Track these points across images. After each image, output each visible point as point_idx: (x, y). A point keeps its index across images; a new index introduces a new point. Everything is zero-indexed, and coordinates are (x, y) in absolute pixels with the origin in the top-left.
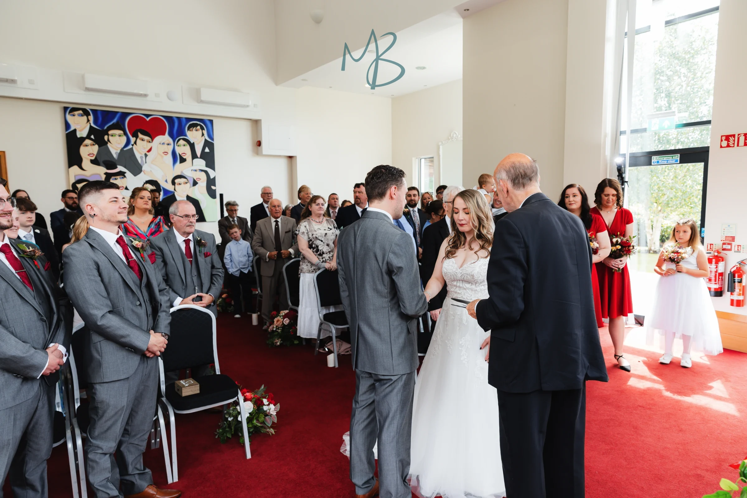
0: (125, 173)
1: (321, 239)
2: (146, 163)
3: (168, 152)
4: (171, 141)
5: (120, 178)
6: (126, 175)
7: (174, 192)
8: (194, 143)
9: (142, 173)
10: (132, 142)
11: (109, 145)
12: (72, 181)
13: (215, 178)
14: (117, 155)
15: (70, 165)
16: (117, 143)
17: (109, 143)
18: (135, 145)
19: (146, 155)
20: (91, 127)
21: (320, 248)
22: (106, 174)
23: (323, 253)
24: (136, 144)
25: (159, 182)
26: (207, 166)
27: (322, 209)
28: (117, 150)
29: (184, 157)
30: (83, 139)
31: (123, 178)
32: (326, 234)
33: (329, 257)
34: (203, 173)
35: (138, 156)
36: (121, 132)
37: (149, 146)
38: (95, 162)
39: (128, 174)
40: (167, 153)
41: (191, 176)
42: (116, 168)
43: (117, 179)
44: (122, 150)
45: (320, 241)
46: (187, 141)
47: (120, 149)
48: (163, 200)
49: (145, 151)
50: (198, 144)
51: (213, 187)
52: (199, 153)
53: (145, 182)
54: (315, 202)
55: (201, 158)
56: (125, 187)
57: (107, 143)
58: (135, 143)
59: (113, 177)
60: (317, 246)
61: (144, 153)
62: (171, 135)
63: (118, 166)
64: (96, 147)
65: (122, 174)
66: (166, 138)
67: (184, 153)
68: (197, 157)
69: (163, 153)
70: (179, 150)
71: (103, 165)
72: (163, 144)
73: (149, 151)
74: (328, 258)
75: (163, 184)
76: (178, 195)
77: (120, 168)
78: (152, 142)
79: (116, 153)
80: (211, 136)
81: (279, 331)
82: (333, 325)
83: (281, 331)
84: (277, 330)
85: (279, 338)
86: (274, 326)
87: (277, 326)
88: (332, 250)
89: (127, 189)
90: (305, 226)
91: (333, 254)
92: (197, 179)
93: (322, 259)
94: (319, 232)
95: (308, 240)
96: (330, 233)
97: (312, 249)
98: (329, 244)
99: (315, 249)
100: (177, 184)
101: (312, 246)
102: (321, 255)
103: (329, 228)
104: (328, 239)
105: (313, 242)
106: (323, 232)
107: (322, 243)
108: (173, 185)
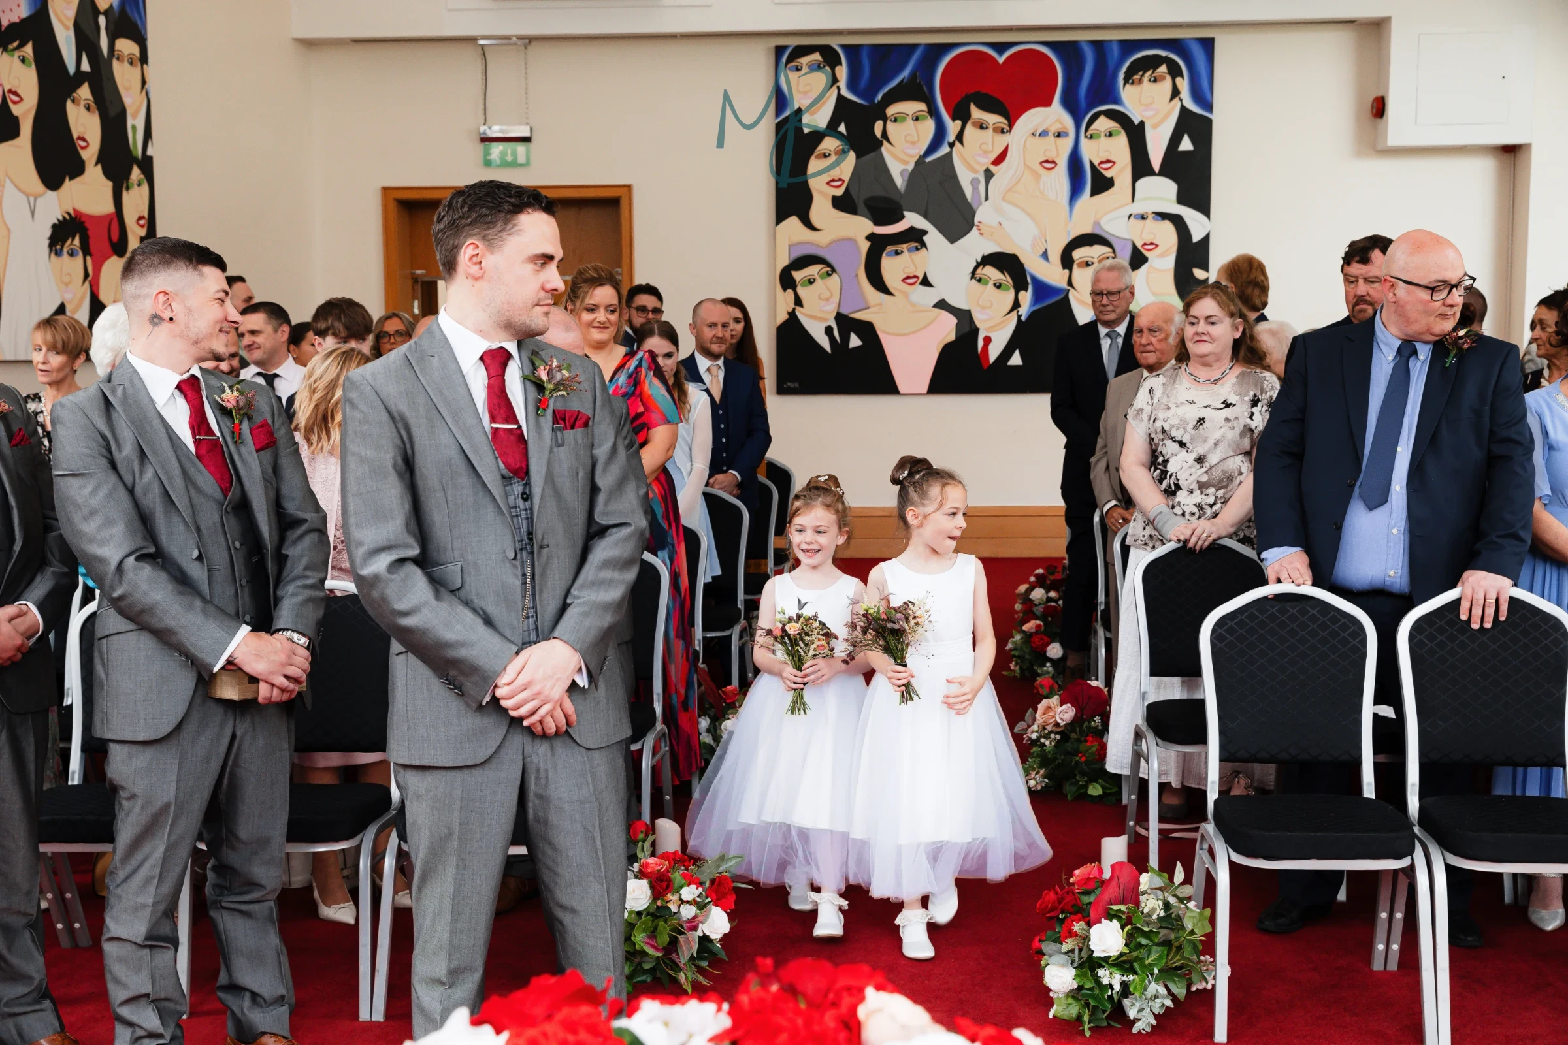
0: (925, 232)
1: (1179, 438)
2: (987, 198)
3: (1057, 161)
4: (1068, 122)
5: (910, 250)
6: (925, 238)
7: (1069, 290)
8: (1142, 123)
9: (974, 231)
10: (951, 137)
11: (885, 149)
12: (784, 261)
13: (1206, 239)
14: (906, 178)
15: (780, 217)
16: (907, 142)
17: (885, 143)
18: (957, 144)
19: (989, 175)
20: (840, 99)
21: (1171, 467)
22: (871, 237)
23: (1178, 487)
24: (961, 142)
25: (1022, 259)
26: (1182, 200)
28: (907, 163)
29: (1108, 174)
30: (817, 137)
31: (917, 249)
32: (1201, 421)
34: (1169, 228)
35: (965, 177)
36: (921, 106)
37: (997, 143)
38: (843, 204)
39: (934, 237)
40: (1053, 162)
41: (1127, 237)
42: (903, 217)
43: (902, 252)
44: (920, 162)
45: (1176, 445)
46: (1121, 119)
47: (916, 158)
48: (1033, 315)
49: (986, 161)
50: (1155, 126)
51: (1199, 274)
52: (1156, 156)
53: (979, 260)
55: (1165, 171)
56: (921, 276)
57: (881, 144)
58: (960, 137)
59: (890, 249)
60: (1166, 462)
61: (984, 168)
62: (1070, 104)
63: (906, 213)
64: (852, 156)
65: (915, 237)
66: (1055, 115)
67: (1108, 161)
68: (1151, 172)
69: (1041, 163)
70: (1091, 152)
71: (866, 211)
72: (1044, 134)
73: (1000, 159)
75: (1035, 267)
76: (1077, 299)
78: (1010, 131)
79: (902, 173)
80: (1203, 97)
81: (1047, 743)
82: (1159, 741)
83: (1055, 746)
84: (1043, 740)
85: (1040, 767)
86: (1035, 727)
87: (1044, 728)
88: (1221, 481)
89: (925, 282)
90: (1151, 391)
91: (1224, 494)
92: (1145, 244)
93: (1173, 507)
94: (1180, 411)
95: (1148, 440)
96: (1216, 417)
97: (1153, 469)
98: (1205, 456)
99: (1158, 471)
100: (1080, 265)
101: (1157, 458)
102: (1174, 494)
103: (1223, 403)
104: (1205, 441)
105: (1157, 445)
106: (1193, 414)
107: (1184, 451)
108: (1064, 267)
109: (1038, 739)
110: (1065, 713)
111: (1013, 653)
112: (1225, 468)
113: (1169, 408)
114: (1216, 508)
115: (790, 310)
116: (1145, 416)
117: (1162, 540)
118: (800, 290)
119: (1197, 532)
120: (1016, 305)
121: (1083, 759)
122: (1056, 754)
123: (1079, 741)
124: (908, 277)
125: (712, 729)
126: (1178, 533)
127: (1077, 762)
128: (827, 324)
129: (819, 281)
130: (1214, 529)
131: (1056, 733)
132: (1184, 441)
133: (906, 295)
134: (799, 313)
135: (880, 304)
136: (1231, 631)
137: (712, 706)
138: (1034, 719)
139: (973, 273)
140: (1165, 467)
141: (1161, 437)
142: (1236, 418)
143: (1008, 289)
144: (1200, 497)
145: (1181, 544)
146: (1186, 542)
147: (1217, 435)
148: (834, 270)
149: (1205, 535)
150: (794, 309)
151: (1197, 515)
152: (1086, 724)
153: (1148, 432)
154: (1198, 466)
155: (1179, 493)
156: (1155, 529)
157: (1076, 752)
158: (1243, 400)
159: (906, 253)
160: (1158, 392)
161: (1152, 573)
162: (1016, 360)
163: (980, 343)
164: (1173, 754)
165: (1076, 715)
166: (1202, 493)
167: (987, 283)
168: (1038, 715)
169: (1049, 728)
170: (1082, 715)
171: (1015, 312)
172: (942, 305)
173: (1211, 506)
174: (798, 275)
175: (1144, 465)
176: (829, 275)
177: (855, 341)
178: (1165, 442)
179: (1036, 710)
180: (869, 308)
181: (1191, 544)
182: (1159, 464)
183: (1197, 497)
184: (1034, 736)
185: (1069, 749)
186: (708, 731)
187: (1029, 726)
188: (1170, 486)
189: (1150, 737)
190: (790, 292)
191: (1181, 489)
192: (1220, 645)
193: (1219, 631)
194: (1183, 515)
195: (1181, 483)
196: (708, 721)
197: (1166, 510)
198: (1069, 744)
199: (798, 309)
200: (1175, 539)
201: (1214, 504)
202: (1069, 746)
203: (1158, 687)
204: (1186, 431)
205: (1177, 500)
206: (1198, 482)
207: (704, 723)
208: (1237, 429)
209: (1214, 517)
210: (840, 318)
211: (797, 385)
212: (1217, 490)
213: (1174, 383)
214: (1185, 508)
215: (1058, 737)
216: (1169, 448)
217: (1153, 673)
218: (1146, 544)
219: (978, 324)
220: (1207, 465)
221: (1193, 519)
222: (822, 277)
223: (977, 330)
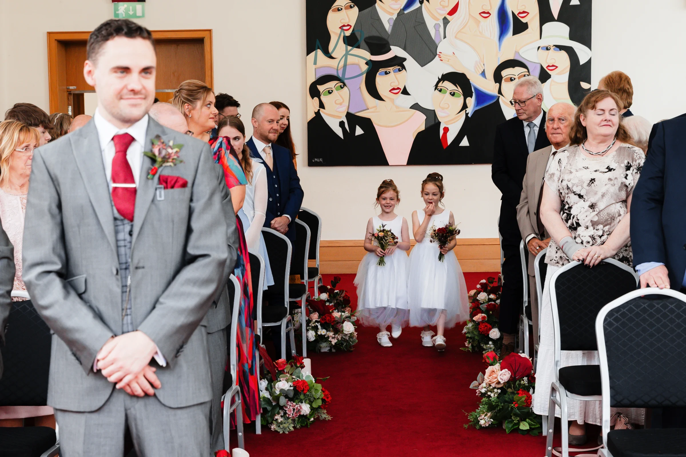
0: (405, 59)
1: (578, 192)
2: (445, 37)
3: (490, 12)
5: (394, 71)
6: (405, 63)
7: (499, 97)
9: (437, 58)
11: (378, 5)
12: (312, 79)
13: (589, 62)
14: (392, 24)
15: (310, 49)
18: (425, 1)
19: (446, 22)
21: (573, 212)
22: (369, 63)
23: (578, 225)
25: (468, 77)
26: (573, 36)
27: (610, 123)
28: (392, 14)
29: (524, 20)
31: (400, 70)
32: (593, 180)
33: (593, 238)
34: (564, 54)
35: (431, 23)
39: (410, 63)
40: (488, 13)
41: (537, 61)
42: (390, 49)
43: (390, 72)
44: (401, 13)
45: (577, 197)
47: (398, 11)
48: (476, 113)
49: (444, 13)
51: (584, 85)
52: (555, 9)
53: (440, 78)
54: (594, 107)
55: (561, 18)
59: (382, 70)
60: (570, 208)
61: (443, 17)
63: (391, 47)
64: (356, 10)
65: (398, 62)
67: (524, 12)
68: (552, 19)
69: (480, 14)
70: (513, 6)
71: (365, 46)
73: (453, 11)
74: (590, 240)
75: (476, 81)
76: (505, 102)
77: (396, 51)
79: (389, 20)
81: (492, 395)
82: (568, 393)
83: (498, 397)
84: (489, 393)
85: (488, 411)
86: (484, 385)
87: (490, 386)
88: (607, 220)
89: (405, 92)
90: (560, 161)
91: (609, 229)
92: (549, 66)
93: (575, 238)
94: (579, 174)
95: (558, 194)
96: (602, 178)
97: (562, 213)
98: (596, 204)
99: (565, 214)
100: (506, 80)
101: (564, 205)
102: (575, 229)
103: (607, 168)
104: (596, 194)
105: (564, 197)
106: (587, 176)
107: (582, 200)
108: (496, 82)
109: (486, 393)
110: (504, 375)
111: (467, 335)
112: (609, 212)
113: (571, 172)
114: (603, 238)
115: (316, 111)
116: (556, 178)
117: (568, 260)
118: (323, 98)
119: (591, 254)
120: (465, 106)
121: (516, 405)
122: (498, 402)
123: (513, 393)
124: (394, 89)
125: (269, 388)
126: (578, 255)
127: (512, 408)
128: (341, 120)
129: (335, 92)
130: (602, 252)
131: (498, 389)
132: (582, 194)
133: (392, 101)
134: (322, 112)
135: (376, 107)
136: (617, 320)
137: (269, 372)
138: (483, 380)
139: (436, 86)
140: (570, 211)
141: (567, 191)
142: (616, 178)
143: (459, 96)
144: (593, 231)
145: (580, 262)
146: (584, 261)
147: (603, 190)
148: (345, 85)
149: (596, 256)
150: (319, 110)
151: (591, 243)
152: (518, 382)
153: (558, 188)
154: (591, 210)
155: (579, 229)
156: (564, 252)
157: (512, 401)
158: (620, 166)
159: (392, 73)
160: (564, 162)
161: (561, 280)
162: (465, 142)
163: (442, 132)
164: (578, 402)
165: (511, 376)
166: (594, 229)
167: (445, 93)
168: (486, 377)
169: (493, 385)
170: (515, 377)
171: (465, 110)
172: (416, 107)
173: (600, 237)
174: (321, 88)
175: (556, 211)
176: (342, 88)
177: (359, 131)
178: (569, 195)
179: (484, 373)
180: (368, 109)
181: (587, 262)
182: (566, 210)
183: (591, 231)
184: (483, 391)
185: (507, 399)
186: (267, 389)
187: (480, 384)
188: (573, 224)
189: (562, 391)
190: (316, 99)
191: (580, 226)
192: (609, 329)
193: (609, 320)
194: (582, 243)
195: (580, 222)
196: (267, 382)
197: (571, 240)
198: (506, 396)
199: (321, 109)
200: (577, 259)
201: (602, 235)
202: (507, 397)
203: (567, 358)
204: (583, 188)
205: (578, 233)
206: (591, 221)
207: (263, 384)
208: (616, 186)
209: (602, 244)
210: (349, 116)
211: (321, 160)
212: (604, 226)
213: (575, 156)
214: (583, 239)
215: (499, 391)
216: (572, 199)
217: (563, 348)
218: (558, 263)
219: (440, 120)
220: (597, 209)
221: (588, 246)
222: (337, 90)
223: (440, 123)
